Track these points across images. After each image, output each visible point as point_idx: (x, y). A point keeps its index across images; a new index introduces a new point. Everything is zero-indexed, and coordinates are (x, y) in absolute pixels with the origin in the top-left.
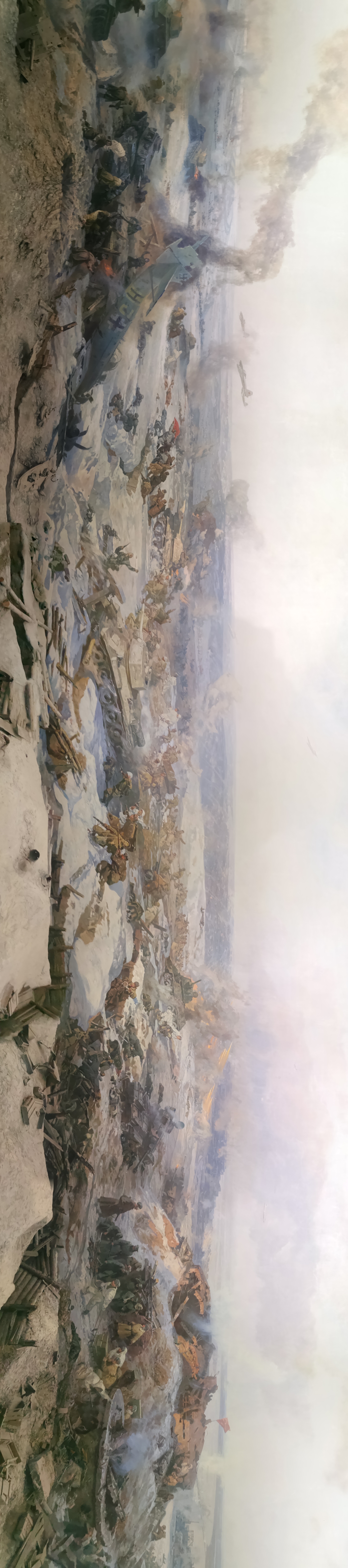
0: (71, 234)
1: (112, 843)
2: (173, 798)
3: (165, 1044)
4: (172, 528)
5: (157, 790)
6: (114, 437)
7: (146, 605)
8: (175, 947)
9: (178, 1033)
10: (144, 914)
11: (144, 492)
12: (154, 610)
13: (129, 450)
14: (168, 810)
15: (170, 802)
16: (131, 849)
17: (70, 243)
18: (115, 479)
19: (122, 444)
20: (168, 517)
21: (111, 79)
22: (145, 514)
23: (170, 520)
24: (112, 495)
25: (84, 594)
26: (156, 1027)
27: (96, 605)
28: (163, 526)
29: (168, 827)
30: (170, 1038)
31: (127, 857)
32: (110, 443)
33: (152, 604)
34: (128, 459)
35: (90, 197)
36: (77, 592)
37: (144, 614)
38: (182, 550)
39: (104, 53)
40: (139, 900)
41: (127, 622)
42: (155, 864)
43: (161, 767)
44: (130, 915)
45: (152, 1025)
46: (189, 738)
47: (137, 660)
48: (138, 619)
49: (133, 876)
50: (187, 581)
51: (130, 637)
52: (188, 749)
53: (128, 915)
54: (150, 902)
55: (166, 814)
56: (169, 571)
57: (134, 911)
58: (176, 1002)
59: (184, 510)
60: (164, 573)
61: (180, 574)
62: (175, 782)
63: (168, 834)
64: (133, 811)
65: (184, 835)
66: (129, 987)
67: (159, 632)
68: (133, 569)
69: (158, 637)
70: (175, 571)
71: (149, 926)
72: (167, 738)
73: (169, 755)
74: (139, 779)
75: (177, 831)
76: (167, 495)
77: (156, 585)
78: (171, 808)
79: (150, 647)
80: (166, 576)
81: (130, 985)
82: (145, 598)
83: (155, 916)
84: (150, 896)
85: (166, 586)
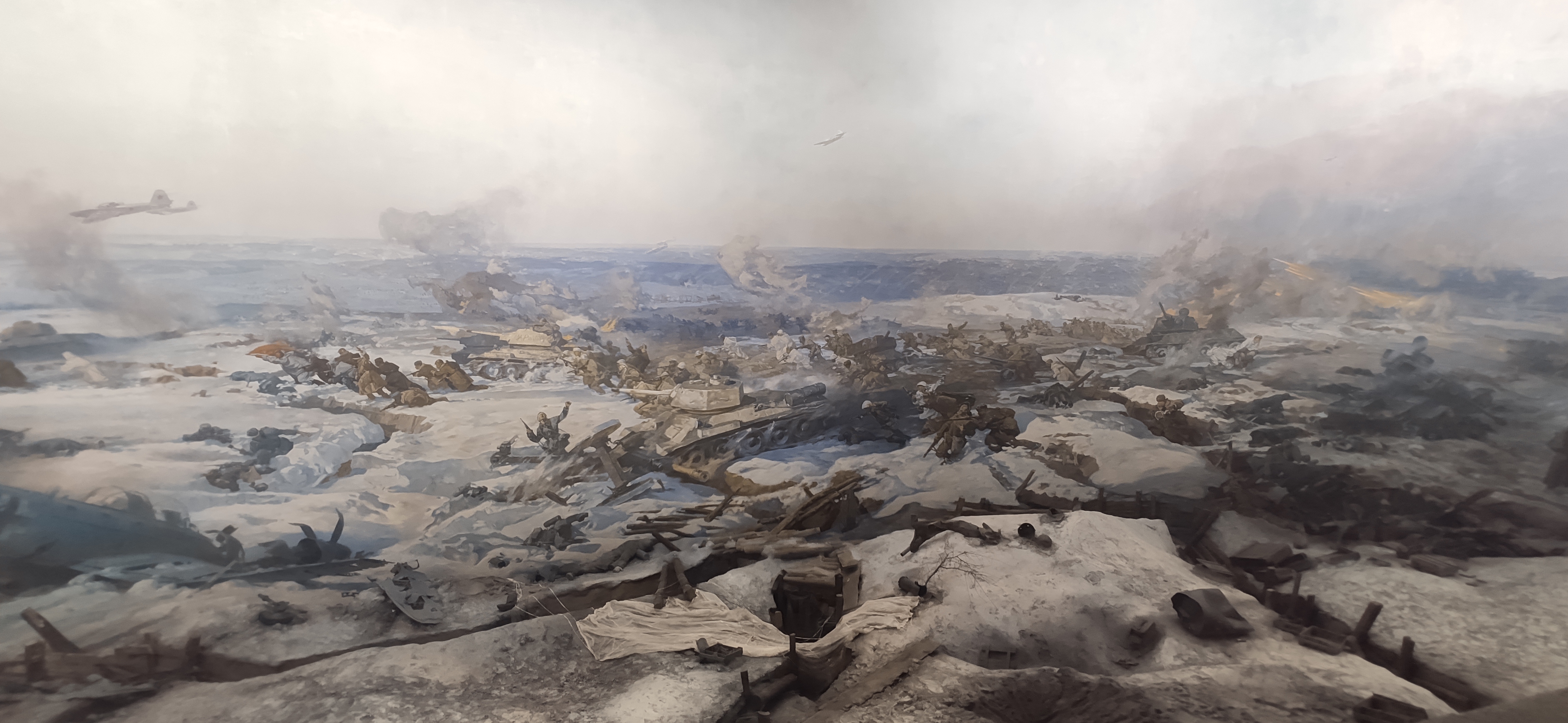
2: (903, 341)
3: (1266, 361)
4: (489, 348)
5: (891, 364)
6: (308, 472)
7: (621, 387)
8: (1109, 339)
9: (1249, 340)
10: (1061, 383)
11: (422, 401)
12: (628, 372)
13: (335, 439)
14: (919, 347)
16: (971, 402)
18: (401, 455)
19: (322, 453)
20: (470, 357)
22: (467, 396)
23: (476, 353)
24: (432, 457)
25: (607, 486)
26: (1235, 372)
27: (622, 466)
28: (486, 363)
29: (942, 348)
30: (1257, 352)
31: (982, 407)
32: (324, 476)
33: (619, 376)
34: (356, 438)
36: (605, 498)
37: (635, 390)
38: (530, 330)
40: (1042, 389)
41: (648, 415)
42: (994, 366)
43: (856, 359)
44: (1061, 404)
45: (1231, 379)
46: (814, 319)
47: (701, 398)
48: (642, 399)
49: (1008, 399)
50: (582, 322)
51: (670, 410)
52: (831, 320)
53: (1062, 406)
54: (1045, 374)
55: (924, 352)
56: (566, 352)
57: (1056, 398)
58: (1194, 344)
59: (453, 330)
60: (569, 359)
61: (570, 333)
62: (879, 338)
63: (952, 348)
64: (919, 399)
65: (955, 325)
66: (1164, 410)
67: (661, 364)
68: (565, 412)
69: (669, 367)
70: (566, 342)
71: (1079, 377)
72: (812, 351)
73: (839, 348)
74: (874, 391)
75: (947, 335)
76: (425, 362)
77: (590, 372)
78: (918, 344)
79: (682, 378)
80: (574, 357)
81: (1161, 408)
82: (610, 389)
83: (1065, 368)
84: (1038, 374)
85: (591, 356)
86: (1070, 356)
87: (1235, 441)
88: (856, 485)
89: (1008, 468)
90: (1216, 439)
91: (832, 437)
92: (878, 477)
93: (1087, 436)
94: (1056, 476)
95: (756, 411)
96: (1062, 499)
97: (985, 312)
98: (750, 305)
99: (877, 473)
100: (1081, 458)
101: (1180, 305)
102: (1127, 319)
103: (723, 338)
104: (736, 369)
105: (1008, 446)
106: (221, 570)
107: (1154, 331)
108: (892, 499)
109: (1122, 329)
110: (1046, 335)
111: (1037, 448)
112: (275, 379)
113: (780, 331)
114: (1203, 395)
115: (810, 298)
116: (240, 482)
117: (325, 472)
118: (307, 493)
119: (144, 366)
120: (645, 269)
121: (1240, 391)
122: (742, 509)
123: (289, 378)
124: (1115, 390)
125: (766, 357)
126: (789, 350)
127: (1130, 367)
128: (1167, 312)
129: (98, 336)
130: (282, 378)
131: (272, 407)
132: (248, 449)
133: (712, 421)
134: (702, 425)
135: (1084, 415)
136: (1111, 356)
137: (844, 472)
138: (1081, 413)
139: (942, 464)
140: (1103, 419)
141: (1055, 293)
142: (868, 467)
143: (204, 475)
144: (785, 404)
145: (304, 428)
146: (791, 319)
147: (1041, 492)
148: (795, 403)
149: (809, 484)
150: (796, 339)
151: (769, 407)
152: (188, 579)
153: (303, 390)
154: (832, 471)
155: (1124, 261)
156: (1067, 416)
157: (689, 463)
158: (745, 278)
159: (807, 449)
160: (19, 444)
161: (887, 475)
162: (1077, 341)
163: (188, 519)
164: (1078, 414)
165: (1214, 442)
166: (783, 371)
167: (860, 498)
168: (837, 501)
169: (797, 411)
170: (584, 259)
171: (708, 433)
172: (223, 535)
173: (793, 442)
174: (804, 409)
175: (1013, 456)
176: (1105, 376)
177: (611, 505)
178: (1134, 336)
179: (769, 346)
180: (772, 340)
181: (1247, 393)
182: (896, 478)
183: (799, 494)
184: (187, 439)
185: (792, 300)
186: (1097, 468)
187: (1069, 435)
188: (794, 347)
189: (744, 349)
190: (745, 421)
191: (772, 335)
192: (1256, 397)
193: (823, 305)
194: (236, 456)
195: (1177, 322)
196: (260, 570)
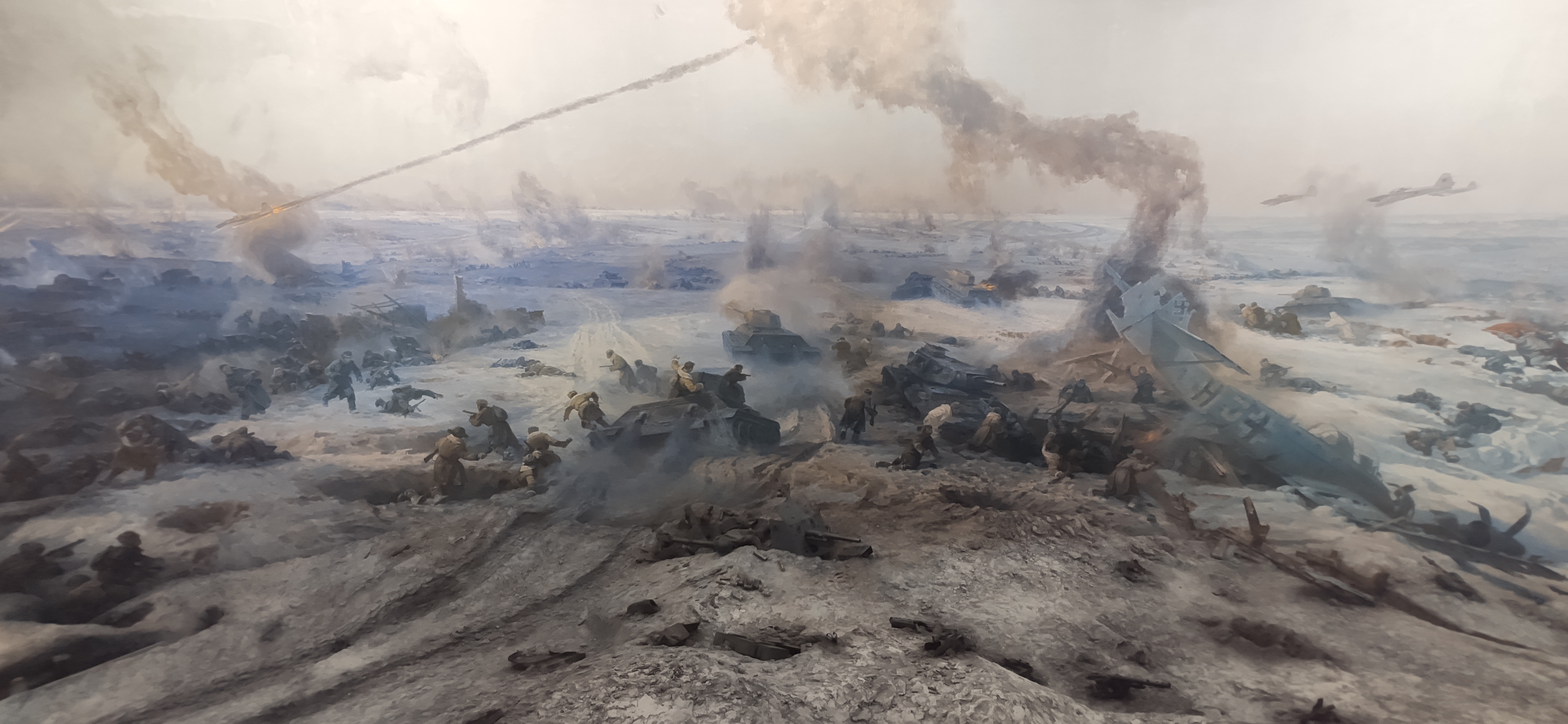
0: (1080, 496)
6: (1508, 458)
17: (1096, 498)
19: (1532, 442)
21: (832, 419)
32: (1526, 466)
35: (1018, 464)
39: (797, 428)
112: (1505, 357)
117: (1528, 462)
118: (1499, 477)
119: (1386, 329)
129: (1359, 301)
131: (1492, 385)
132: (1453, 420)
143: (1405, 434)
145: (1519, 413)
152: (1358, 517)
153: (1532, 373)
163: (1377, 468)
172: (1403, 491)
184: (1401, 399)
194: (1439, 424)
196: (1422, 534)
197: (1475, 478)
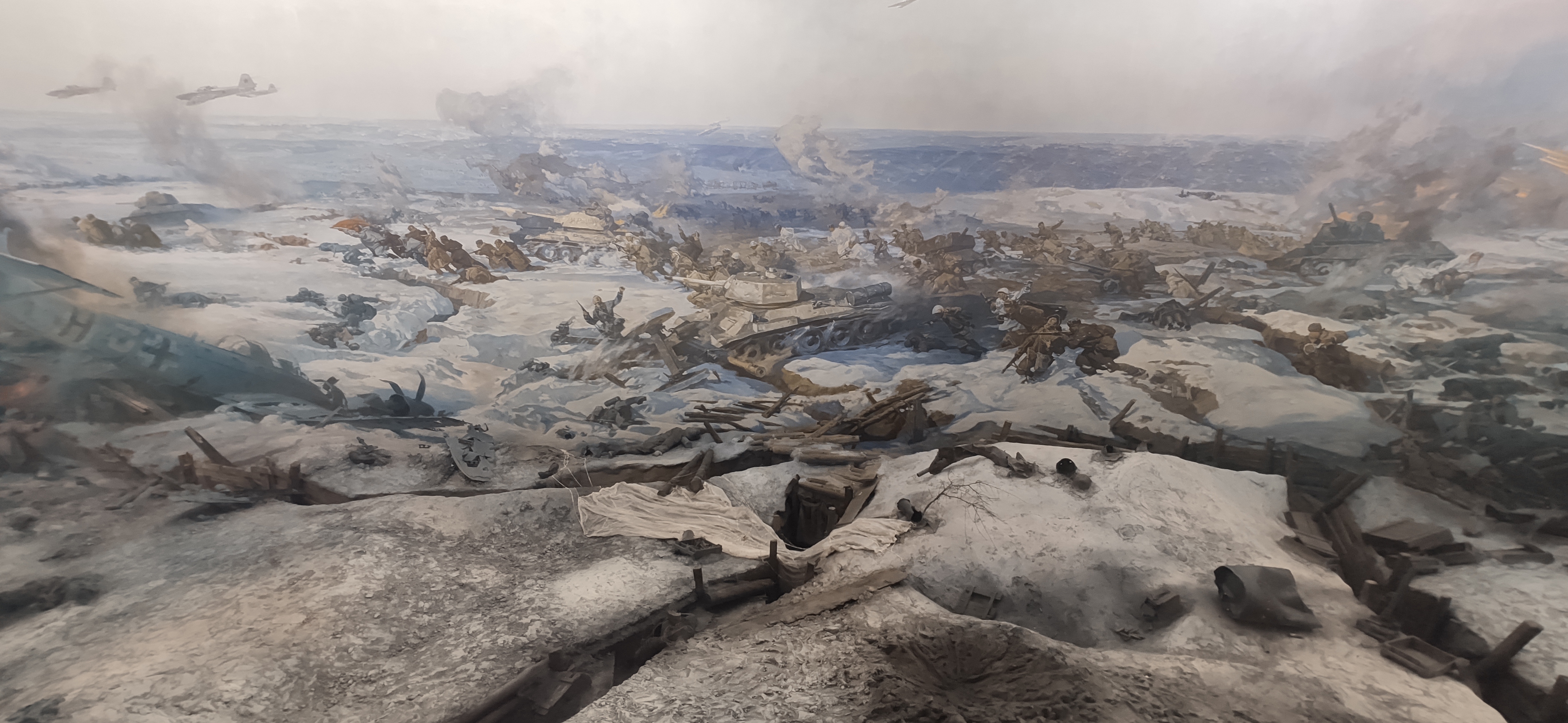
1: (1048, 344)
2: (983, 240)
3: (1486, 288)
4: (545, 231)
5: (967, 266)
6: (390, 336)
7: (674, 274)
8: (1250, 249)
10: (1177, 300)
11: (485, 278)
12: (681, 260)
13: (410, 307)
14: (1002, 248)
15: (988, 244)
16: (1062, 314)
18: (468, 328)
19: (402, 321)
20: (526, 238)
22: (526, 275)
23: (533, 235)
24: (498, 332)
25: (662, 373)
27: (678, 355)
28: (542, 245)
29: (1030, 250)
31: (1074, 322)
32: (403, 342)
33: (672, 264)
34: (428, 309)
36: (662, 384)
37: (688, 278)
40: (1152, 306)
41: (702, 305)
42: (1092, 275)
43: (928, 258)
44: (1175, 325)
45: (1423, 309)
46: (881, 211)
47: (756, 291)
48: (695, 289)
49: (1108, 315)
50: (634, 206)
51: (724, 301)
52: (900, 213)
53: (1176, 328)
54: (1157, 288)
55: (1008, 253)
56: (618, 237)
57: (1169, 319)
58: (1375, 259)
59: (510, 211)
60: (622, 244)
61: (622, 217)
62: (954, 235)
63: (1042, 251)
64: (1000, 308)
65: (1048, 224)
66: (1318, 342)
67: (715, 254)
68: (620, 297)
69: (723, 257)
70: (618, 227)
71: (1201, 294)
72: (878, 246)
73: (907, 245)
74: (947, 295)
75: (1038, 235)
76: (486, 241)
77: (643, 258)
78: (1000, 244)
79: (737, 269)
80: (627, 242)
81: (1313, 341)
82: (663, 277)
83: (1184, 282)
84: (1147, 287)
85: (643, 242)
86: (1193, 268)
87: (1418, 391)
88: (924, 395)
89: (1102, 394)
90: (1389, 385)
91: (898, 342)
92: (950, 389)
93: (1206, 366)
94: (1162, 409)
95: (815, 308)
96: (1167, 436)
97: (1086, 209)
98: (809, 193)
99: (947, 385)
100: (1196, 392)
101: (1361, 208)
102: (1279, 224)
103: (780, 228)
104: (793, 263)
105: (1104, 369)
106: (332, 413)
107: (1316, 241)
108: (964, 415)
109: (1270, 237)
110: (1163, 240)
111: (1140, 374)
112: (356, 251)
113: (842, 224)
114: (1378, 327)
115: (877, 187)
116: (337, 341)
117: (406, 338)
118: (393, 355)
119: (248, 234)
120: (697, 152)
121: (1435, 326)
122: (800, 408)
123: (367, 251)
124: (1250, 313)
125: (826, 251)
126: (852, 244)
127: (1275, 285)
128: (1339, 216)
129: (210, 207)
130: (361, 251)
131: (355, 277)
132: (340, 312)
133: (768, 315)
134: (756, 319)
135: (1204, 341)
136: (1249, 270)
137: (910, 380)
138: (1201, 338)
139: (1023, 382)
140: (1230, 347)
141: (1181, 189)
142: (937, 378)
143: (307, 332)
144: (846, 303)
145: (384, 297)
146: (856, 210)
147: (1141, 426)
148: (858, 302)
149: (872, 390)
150: (860, 233)
151: (828, 305)
152: (305, 418)
153: (380, 262)
154: (897, 379)
155: (1283, 146)
156: (1182, 340)
157: (745, 357)
158: (804, 164)
159: (872, 352)
160: (163, 295)
161: (959, 389)
162: (1203, 250)
163: (298, 368)
164: (1196, 338)
165: (1385, 388)
166: (845, 267)
167: (928, 410)
168: (902, 410)
169: (859, 312)
170: (634, 141)
171: (764, 328)
172: (328, 384)
173: (855, 343)
174: (867, 309)
175: (1110, 381)
176: (1238, 295)
177: (667, 391)
178: (1285, 247)
179: (829, 239)
180: (833, 233)
181: (1447, 328)
182: (969, 392)
183: (861, 400)
184: (290, 300)
185: (857, 189)
186: (1215, 405)
187: (1182, 363)
188: (857, 241)
189: (802, 241)
190: (803, 317)
191: (833, 227)
192: (1459, 336)
193: (891, 196)
194: (330, 318)
195: (1353, 230)
196: (361, 417)
197: (376, 359)
